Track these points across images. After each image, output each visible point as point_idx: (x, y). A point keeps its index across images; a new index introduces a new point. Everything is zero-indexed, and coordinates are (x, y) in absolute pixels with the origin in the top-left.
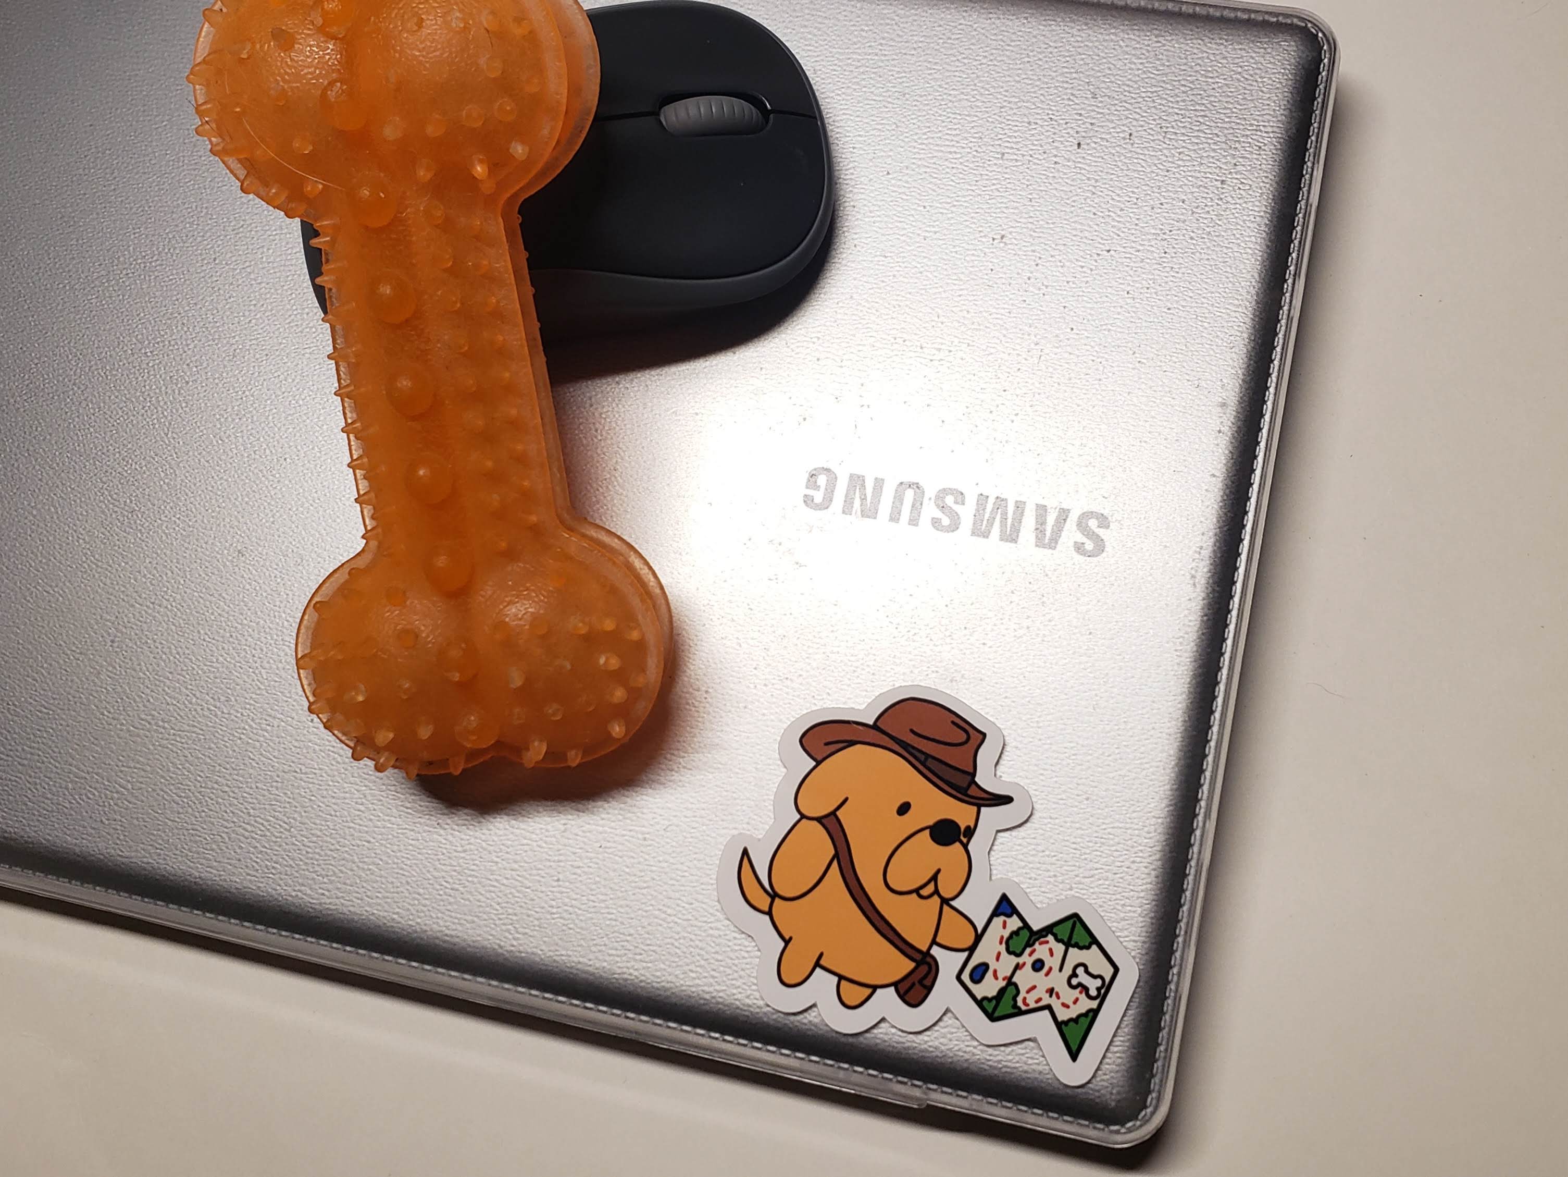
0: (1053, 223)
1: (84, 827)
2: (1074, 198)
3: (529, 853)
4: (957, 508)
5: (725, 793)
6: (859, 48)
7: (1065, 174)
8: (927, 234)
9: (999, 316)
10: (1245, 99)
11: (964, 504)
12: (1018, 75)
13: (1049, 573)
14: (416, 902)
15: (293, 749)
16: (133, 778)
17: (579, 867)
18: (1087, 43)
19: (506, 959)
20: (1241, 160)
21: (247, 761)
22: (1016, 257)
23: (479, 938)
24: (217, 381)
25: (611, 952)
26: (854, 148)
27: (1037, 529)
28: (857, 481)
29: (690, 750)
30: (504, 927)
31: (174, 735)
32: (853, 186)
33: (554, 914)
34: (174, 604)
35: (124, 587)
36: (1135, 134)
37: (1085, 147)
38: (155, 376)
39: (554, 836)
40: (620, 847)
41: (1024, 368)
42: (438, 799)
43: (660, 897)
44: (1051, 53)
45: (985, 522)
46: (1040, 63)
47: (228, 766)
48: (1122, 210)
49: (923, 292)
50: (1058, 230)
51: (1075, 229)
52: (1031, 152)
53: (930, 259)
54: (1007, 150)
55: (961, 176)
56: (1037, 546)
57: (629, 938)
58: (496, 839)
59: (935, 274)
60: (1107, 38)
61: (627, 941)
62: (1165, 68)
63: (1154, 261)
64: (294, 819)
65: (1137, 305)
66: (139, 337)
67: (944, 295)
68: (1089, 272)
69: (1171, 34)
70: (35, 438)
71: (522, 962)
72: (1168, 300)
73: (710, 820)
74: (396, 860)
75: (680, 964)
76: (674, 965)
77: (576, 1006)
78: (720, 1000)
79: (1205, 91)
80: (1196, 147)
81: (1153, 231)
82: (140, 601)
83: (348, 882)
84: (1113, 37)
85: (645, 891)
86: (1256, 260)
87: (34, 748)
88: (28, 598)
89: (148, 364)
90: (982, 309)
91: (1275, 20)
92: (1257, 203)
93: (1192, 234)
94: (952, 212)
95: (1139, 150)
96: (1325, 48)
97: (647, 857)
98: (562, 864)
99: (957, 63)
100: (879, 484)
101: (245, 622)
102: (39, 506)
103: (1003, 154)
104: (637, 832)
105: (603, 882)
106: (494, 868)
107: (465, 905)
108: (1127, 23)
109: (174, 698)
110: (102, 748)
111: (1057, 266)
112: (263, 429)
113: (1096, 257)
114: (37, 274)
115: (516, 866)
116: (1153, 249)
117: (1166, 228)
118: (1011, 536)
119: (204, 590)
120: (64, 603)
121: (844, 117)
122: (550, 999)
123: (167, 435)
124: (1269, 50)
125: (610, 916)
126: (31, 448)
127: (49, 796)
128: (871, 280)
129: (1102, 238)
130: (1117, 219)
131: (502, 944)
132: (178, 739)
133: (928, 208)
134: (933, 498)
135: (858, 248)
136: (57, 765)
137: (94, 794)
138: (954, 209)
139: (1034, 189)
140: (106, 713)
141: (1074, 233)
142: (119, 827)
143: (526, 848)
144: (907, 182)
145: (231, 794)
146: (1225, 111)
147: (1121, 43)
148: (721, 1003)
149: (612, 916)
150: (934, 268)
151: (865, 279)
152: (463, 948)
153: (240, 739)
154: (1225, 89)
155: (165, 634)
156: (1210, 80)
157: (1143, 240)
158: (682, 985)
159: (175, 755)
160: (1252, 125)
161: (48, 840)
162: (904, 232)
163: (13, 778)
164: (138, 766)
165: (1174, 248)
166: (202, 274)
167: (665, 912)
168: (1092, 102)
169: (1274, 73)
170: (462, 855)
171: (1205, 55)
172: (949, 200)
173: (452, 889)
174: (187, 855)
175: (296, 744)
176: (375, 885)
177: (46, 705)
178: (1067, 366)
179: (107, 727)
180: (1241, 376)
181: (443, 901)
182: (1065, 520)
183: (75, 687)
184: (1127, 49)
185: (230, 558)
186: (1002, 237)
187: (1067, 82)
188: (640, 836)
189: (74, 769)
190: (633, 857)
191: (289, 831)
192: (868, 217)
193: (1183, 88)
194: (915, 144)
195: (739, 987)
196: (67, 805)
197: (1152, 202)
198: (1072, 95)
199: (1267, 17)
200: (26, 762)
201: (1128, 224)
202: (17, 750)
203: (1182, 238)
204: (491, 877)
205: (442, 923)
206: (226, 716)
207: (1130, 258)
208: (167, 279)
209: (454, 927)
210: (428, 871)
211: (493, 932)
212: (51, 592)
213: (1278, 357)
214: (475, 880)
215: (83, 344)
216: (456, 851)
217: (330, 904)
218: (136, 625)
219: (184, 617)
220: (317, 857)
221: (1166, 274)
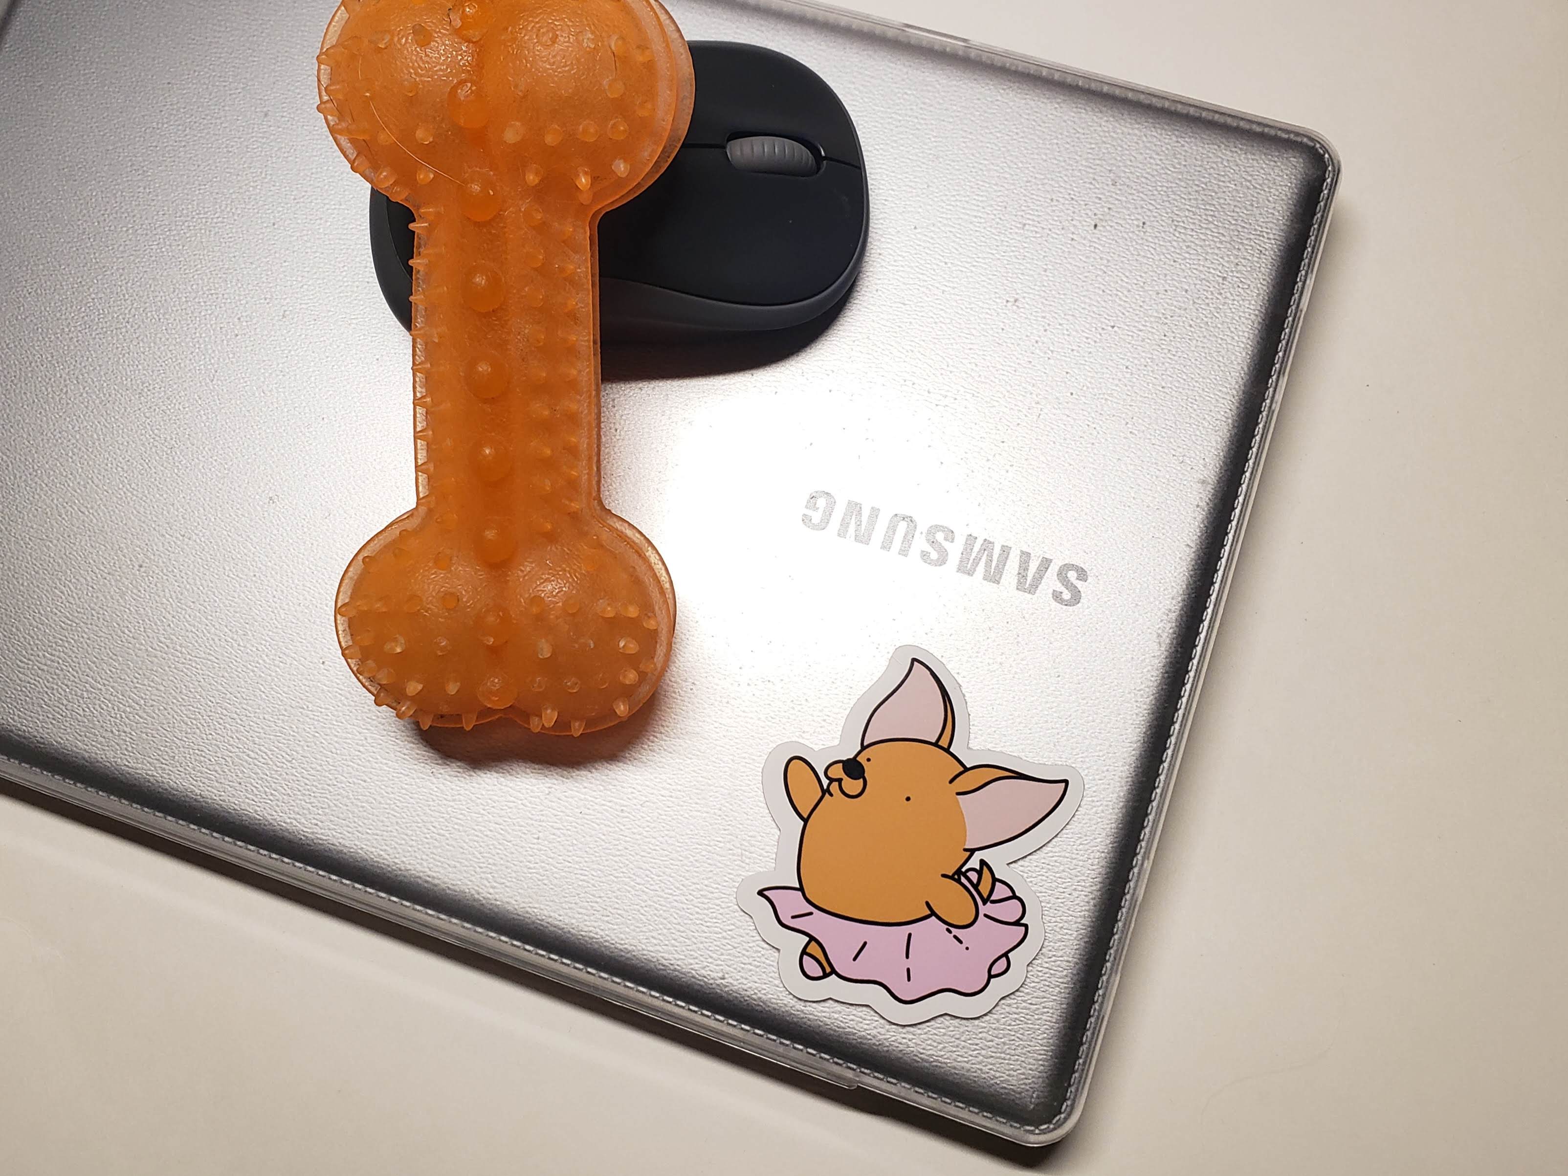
0: (1064, 294)
1: (95, 735)
2: (1086, 274)
3: (515, 810)
4: (947, 545)
5: (701, 779)
6: (901, 109)
7: (1080, 250)
8: (946, 289)
9: (1005, 373)
10: (1252, 205)
11: (952, 542)
12: (1046, 154)
13: (1027, 616)
14: (403, 842)
15: (303, 687)
16: (145, 694)
17: (559, 829)
18: (1112, 134)
19: (483, 905)
20: (1243, 261)
21: (258, 693)
22: (1027, 321)
23: (459, 883)
24: (264, 338)
25: (581, 910)
26: (886, 200)
27: (1019, 574)
28: (854, 508)
29: (673, 735)
30: (483, 875)
31: (190, 660)
32: (881, 236)
33: (530, 868)
34: (203, 539)
35: (156, 517)
36: (1148, 223)
37: (1101, 228)
38: (206, 325)
39: (539, 797)
40: (599, 815)
41: (1025, 424)
42: (433, 749)
43: (631, 865)
44: (1078, 138)
45: (971, 561)
46: (1067, 146)
47: (239, 695)
48: (1129, 291)
49: (936, 341)
50: (1069, 301)
51: (1085, 303)
52: (1050, 227)
53: (946, 312)
54: (1030, 222)
55: (983, 239)
56: (1018, 589)
57: (598, 900)
58: (484, 793)
59: (949, 326)
60: (1131, 131)
61: (597, 902)
62: (1182, 167)
63: (1154, 342)
64: (296, 751)
65: (1134, 380)
66: (194, 287)
67: (955, 346)
68: (1093, 343)
69: (1190, 137)
70: (85, 367)
71: (496, 910)
72: (1163, 379)
73: (684, 802)
74: (389, 801)
75: (644, 929)
76: (638, 930)
77: (543, 956)
78: (678, 968)
79: (1216, 193)
80: (1202, 243)
81: (1156, 314)
82: (171, 532)
83: (341, 815)
84: (1136, 132)
85: (615, 859)
86: (1247, 353)
87: (54, 655)
88: (64, 516)
89: (200, 313)
90: (989, 364)
91: (1287, 136)
92: (1253, 302)
93: (1191, 322)
94: (972, 272)
95: (1150, 239)
96: (1330, 168)
97: (623, 828)
98: (544, 824)
99: (991, 136)
100: (875, 512)
101: (269, 564)
102: (83, 431)
103: (1025, 225)
104: (616, 803)
105: (580, 846)
106: (480, 819)
107: (447, 850)
108: (1151, 121)
109: (194, 626)
110: (119, 664)
111: (1064, 334)
112: (305, 388)
113: (1100, 329)
114: (103, 215)
115: (500, 820)
116: (1154, 331)
117: (1169, 313)
118: (994, 577)
119: (233, 530)
120: (96, 525)
121: (880, 170)
122: (518, 947)
123: (212, 381)
124: (1279, 164)
125: (582, 878)
126: (81, 377)
127: (65, 702)
128: (888, 324)
129: (1108, 315)
130: (1124, 299)
131: (481, 890)
132: (194, 665)
133: (949, 265)
134: (925, 531)
135: (880, 293)
136: (75, 673)
137: (107, 706)
138: (973, 269)
139: (1050, 261)
140: (127, 632)
141: (1083, 305)
142: (128, 739)
143: (511, 805)
144: (932, 238)
145: (239, 721)
146: (1232, 214)
147: (1144, 139)
148: (678, 971)
149: (585, 878)
150: (948, 321)
151: (882, 322)
152: (444, 890)
153: (253, 671)
154: (1234, 193)
155: (192, 566)
156: (1221, 183)
157: (1146, 321)
158: (643, 949)
159: (189, 679)
160: (1256, 230)
161: (60, 743)
162: (925, 283)
163: (33, 681)
164: (152, 684)
165: (1173, 332)
166: (261, 237)
167: (633, 880)
168: (1112, 188)
169: (1280, 185)
170: (452, 804)
171: (1219, 160)
172: (969, 260)
173: (439, 834)
174: (190, 774)
175: (306, 683)
176: (366, 821)
177: (71, 617)
178: (1063, 427)
179: (126, 644)
180: (1222, 458)
181: (428, 843)
182: (1047, 568)
183: (99, 604)
184: (1148, 145)
185: (261, 503)
186: (1016, 301)
187: (1090, 167)
188: (617, 807)
189: (90, 679)
190: (609, 826)
191: (290, 761)
192: (893, 265)
193: (1197, 188)
194: (943, 204)
195: (696, 958)
196: (81, 712)
197: (1157, 288)
198: (1094, 179)
199: (1279, 133)
200: (45, 668)
201: (1133, 306)
202: (38, 656)
203: (1181, 324)
204: (476, 828)
205: (425, 864)
206: (242, 649)
207: (1132, 336)
208: (225, 236)
209: (437, 870)
210: (418, 815)
211: (473, 878)
212: (87, 513)
213: (1257, 445)
214: (461, 828)
215: (140, 286)
216: (446, 800)
217: (322, 834)
218: (165, 554)
219: (211, 552)
220: (314, 789)
221: (1163, 355)
